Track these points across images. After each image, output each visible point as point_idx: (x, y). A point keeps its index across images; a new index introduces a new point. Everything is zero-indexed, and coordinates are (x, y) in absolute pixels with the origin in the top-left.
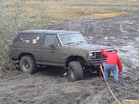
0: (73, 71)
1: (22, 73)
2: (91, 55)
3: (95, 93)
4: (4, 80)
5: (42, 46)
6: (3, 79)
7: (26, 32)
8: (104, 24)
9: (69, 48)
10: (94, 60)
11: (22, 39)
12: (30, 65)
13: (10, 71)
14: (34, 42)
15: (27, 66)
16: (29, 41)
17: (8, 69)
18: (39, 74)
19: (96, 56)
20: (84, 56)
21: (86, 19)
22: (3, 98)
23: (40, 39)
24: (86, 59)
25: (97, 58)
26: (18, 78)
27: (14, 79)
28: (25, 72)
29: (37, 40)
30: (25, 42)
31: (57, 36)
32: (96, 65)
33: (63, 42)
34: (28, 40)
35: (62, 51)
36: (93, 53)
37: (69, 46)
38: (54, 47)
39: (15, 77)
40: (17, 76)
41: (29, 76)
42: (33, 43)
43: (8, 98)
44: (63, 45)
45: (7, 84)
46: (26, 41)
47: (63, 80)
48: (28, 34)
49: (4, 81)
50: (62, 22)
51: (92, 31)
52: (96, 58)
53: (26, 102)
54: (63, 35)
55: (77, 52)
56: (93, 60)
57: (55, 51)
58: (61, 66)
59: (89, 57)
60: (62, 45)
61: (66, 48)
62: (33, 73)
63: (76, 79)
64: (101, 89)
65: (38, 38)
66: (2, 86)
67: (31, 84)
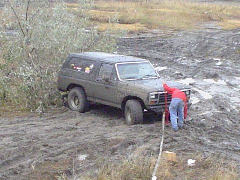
0: (130, 113)
1: (70, 111)
2: (154, 97)
3: (145, 142)
4: (42, 119)
5: (95, 78)
6: (41, 117)
7: (79, 57)
8: (233, 39)
9: (128, 85)
10: (157, 104)
11: (73, 65)
12: (80, 101)
13: (56, 107)
14: (88, 70)
15: (77, 102)
16: (81, 69)
17: (53, 104)
18: (91, 114)
19: (160, 99)
20: (144, 98)
21: (209, 29)
22: (28, 141)
23: (94, 68)
24: (146, 102)
25: (162, 102)
26: (62, 117)
27: (56, 118)
28: (74, 109)
29: (91, 69)
30: (76, 70)
31: (115, 67)
32: (159, 111)
33: (122, 76)
34: (80, 67)
35: (119, 88)
36: (157, 95)
37: (128, 83)
38: (110, 81)
39: (58, 116)
40: (60, 115)
41: (78, 116)
42: (86, 72)
43: (34, 141)
44: (121, 80)
45: (44, 124)
46: (78, 68)
47: (117, 124)
48: (80, 59)
49: (42, 121)
50: (169, 32)
51: (206, 51)
52: (160, 102)
53: (53, 147)
54: (122, 67)
55: (136, 92)
56: (155, 104)
57: (110, 86)
58: (117, 107)
59: (150, 101)
60: (119, 81)
61: (124, 85)
62: (83, 111)
63: (133, 122)
64: (156, 138)
65: (92, 66)
66: (36, 127)
67: (72, 126)
